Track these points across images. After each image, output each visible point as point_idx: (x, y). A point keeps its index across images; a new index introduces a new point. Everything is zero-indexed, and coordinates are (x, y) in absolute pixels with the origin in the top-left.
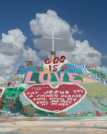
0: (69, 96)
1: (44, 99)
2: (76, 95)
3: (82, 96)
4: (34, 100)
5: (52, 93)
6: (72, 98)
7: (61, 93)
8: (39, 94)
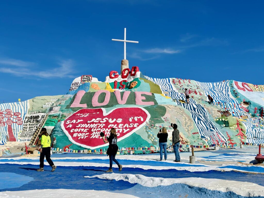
0: (120, 126)
1: (86, 130)
2: (131, 124)
3: (138, 126)
4: (72, 131)
5: (98, 122)
6: (123, 129)
7: (110, 121)
8: (80, 123)
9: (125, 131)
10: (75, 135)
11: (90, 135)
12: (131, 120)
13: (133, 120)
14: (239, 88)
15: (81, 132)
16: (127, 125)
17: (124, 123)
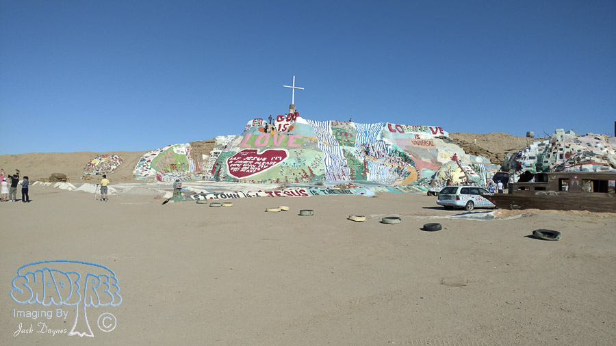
0: (263, 163)
1: (240, 165)
2: (271, 162)
3: (276, 164)
4: (231, 166)
5: (250, 159)
6: (264, 165)
7: (258, 159)
8: (239, 160)
9: (265, 167)
10: (232, 169)
11: (240, 169)
12: (272, 159)
13: (274, 159)
14: (391, 130)
15: (236, 167)
16: (268, 163)
17: (266, 161)
